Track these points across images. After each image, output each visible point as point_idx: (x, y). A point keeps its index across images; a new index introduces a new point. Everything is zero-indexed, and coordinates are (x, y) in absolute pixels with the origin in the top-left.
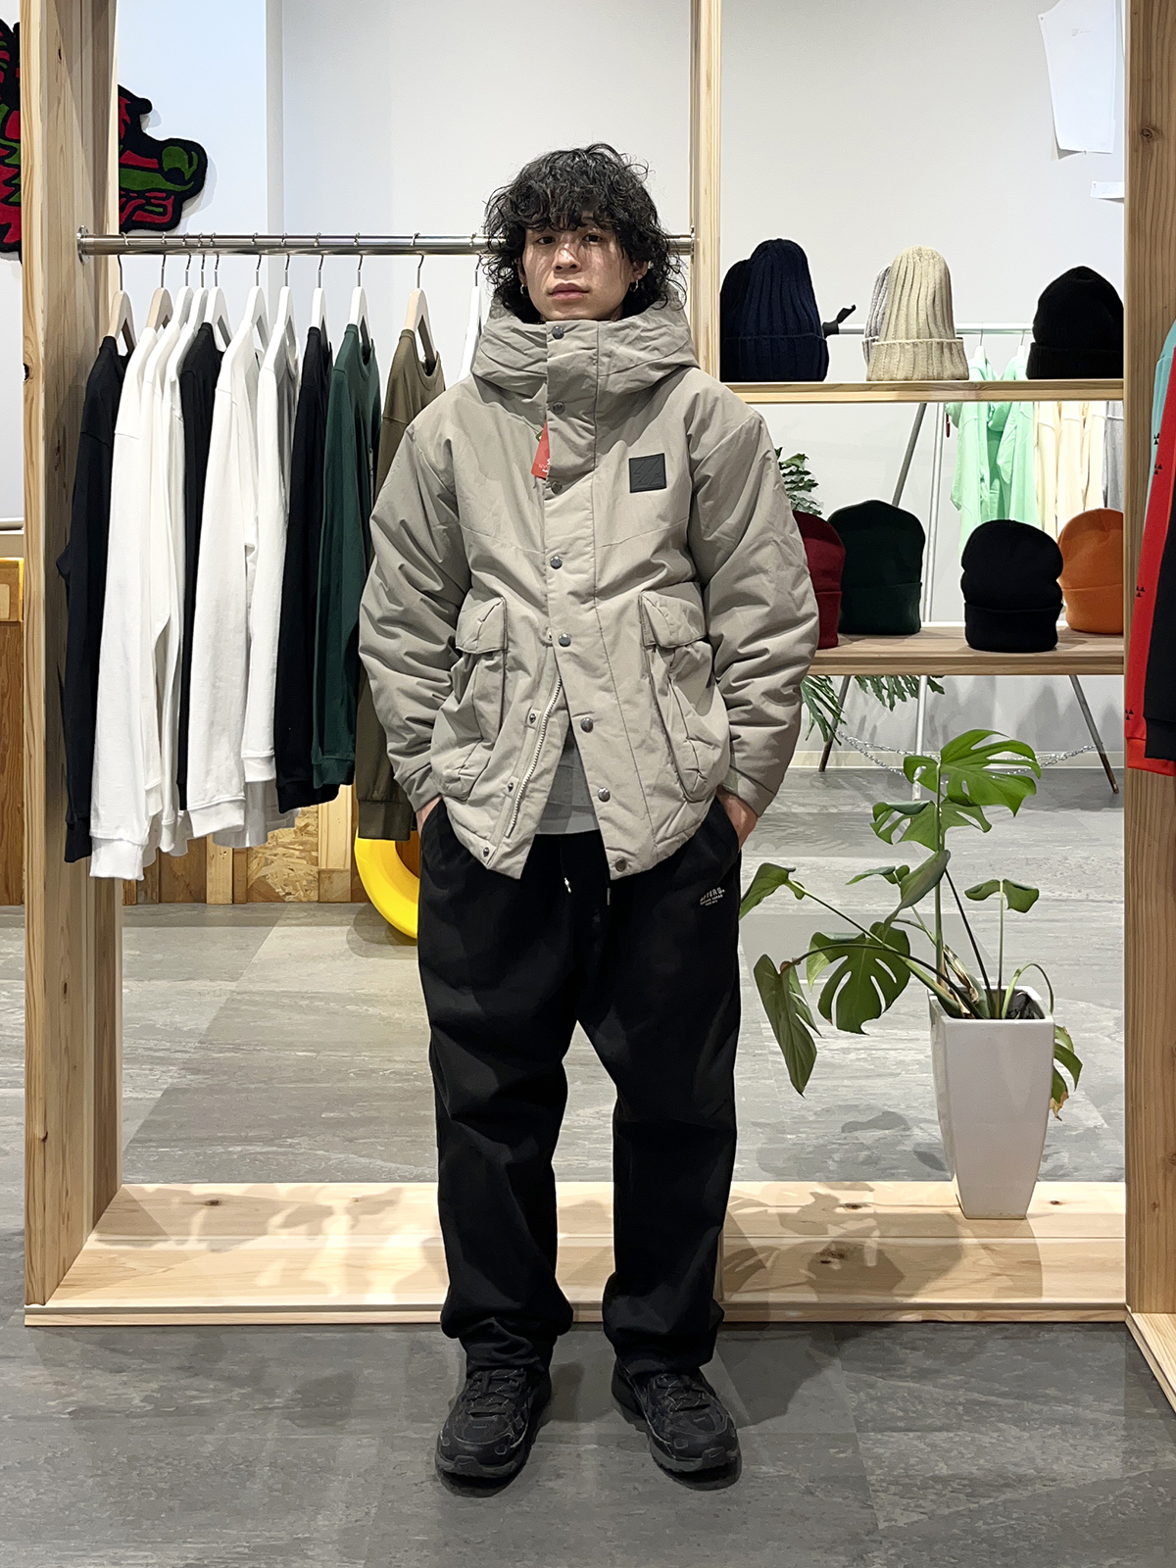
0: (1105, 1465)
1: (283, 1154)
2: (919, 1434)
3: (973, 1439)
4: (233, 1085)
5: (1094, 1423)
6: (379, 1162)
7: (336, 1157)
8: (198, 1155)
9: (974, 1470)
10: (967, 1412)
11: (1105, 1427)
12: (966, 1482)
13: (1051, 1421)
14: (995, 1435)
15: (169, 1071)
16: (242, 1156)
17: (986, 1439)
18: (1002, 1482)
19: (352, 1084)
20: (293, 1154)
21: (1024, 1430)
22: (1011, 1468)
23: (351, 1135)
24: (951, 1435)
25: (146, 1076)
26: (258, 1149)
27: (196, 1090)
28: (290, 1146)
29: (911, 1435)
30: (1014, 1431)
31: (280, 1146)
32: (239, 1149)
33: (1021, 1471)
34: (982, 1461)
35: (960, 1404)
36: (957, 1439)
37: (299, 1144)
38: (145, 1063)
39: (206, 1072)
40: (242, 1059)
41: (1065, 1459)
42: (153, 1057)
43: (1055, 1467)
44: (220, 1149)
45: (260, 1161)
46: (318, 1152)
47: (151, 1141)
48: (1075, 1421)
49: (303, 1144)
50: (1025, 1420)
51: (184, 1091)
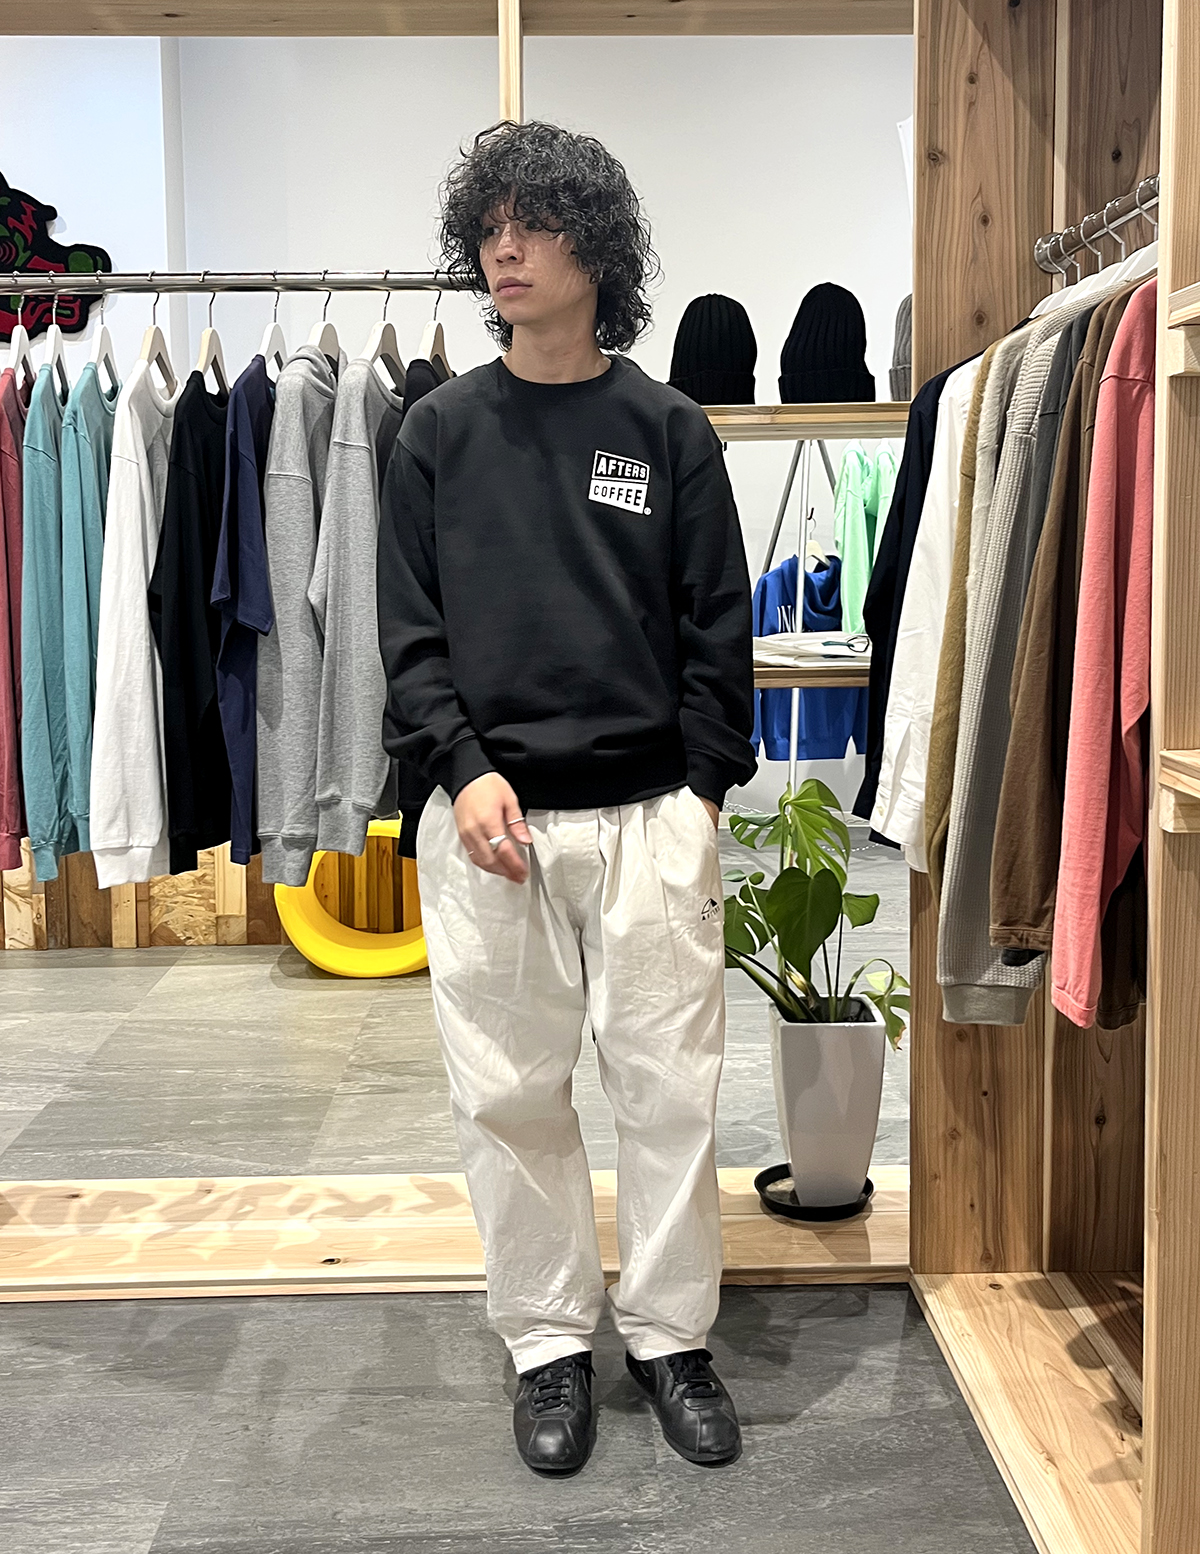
0: (875, 1406)
1: (148, 1155)
4: (112, 1098)
5: (870, 1370)
6: (238, 1161)
7: (198, 1157)
8: (70, 1157)
11: (878, 1373)
14: (777, 1381)
15: (55, 1088)
16: (111, 1158)
17: (768, 1385)
18: (776, 1420)
19: (223, 1096)
20: (159, 1155)
22: (787, 1408)
23: (215, 1139)
25: (32, 1092)
26: (127, 1152)
27: (78, 1104)
28: (158, 1148)
30: (794, 1376)
31: (147, 1149)
32: (109, 1152)
33: (796, 1411)
34: (760, 1404)
35: (747, 1354)
36: (741, 1384)
37: (166, 1147)
38: (33, 1081)
39: (87, 1088)
40: (124, 1077)
41: (838, 1400)
42: (41, 1077)
43: (829, 1408)
44: (91, 1152)
45: (127, 1162)
46: (183, 1154)
47: (27, 1146)
48: (851, 1368)
49: (170, 1146)
50: (806, 1368)
51: (63, 1104)
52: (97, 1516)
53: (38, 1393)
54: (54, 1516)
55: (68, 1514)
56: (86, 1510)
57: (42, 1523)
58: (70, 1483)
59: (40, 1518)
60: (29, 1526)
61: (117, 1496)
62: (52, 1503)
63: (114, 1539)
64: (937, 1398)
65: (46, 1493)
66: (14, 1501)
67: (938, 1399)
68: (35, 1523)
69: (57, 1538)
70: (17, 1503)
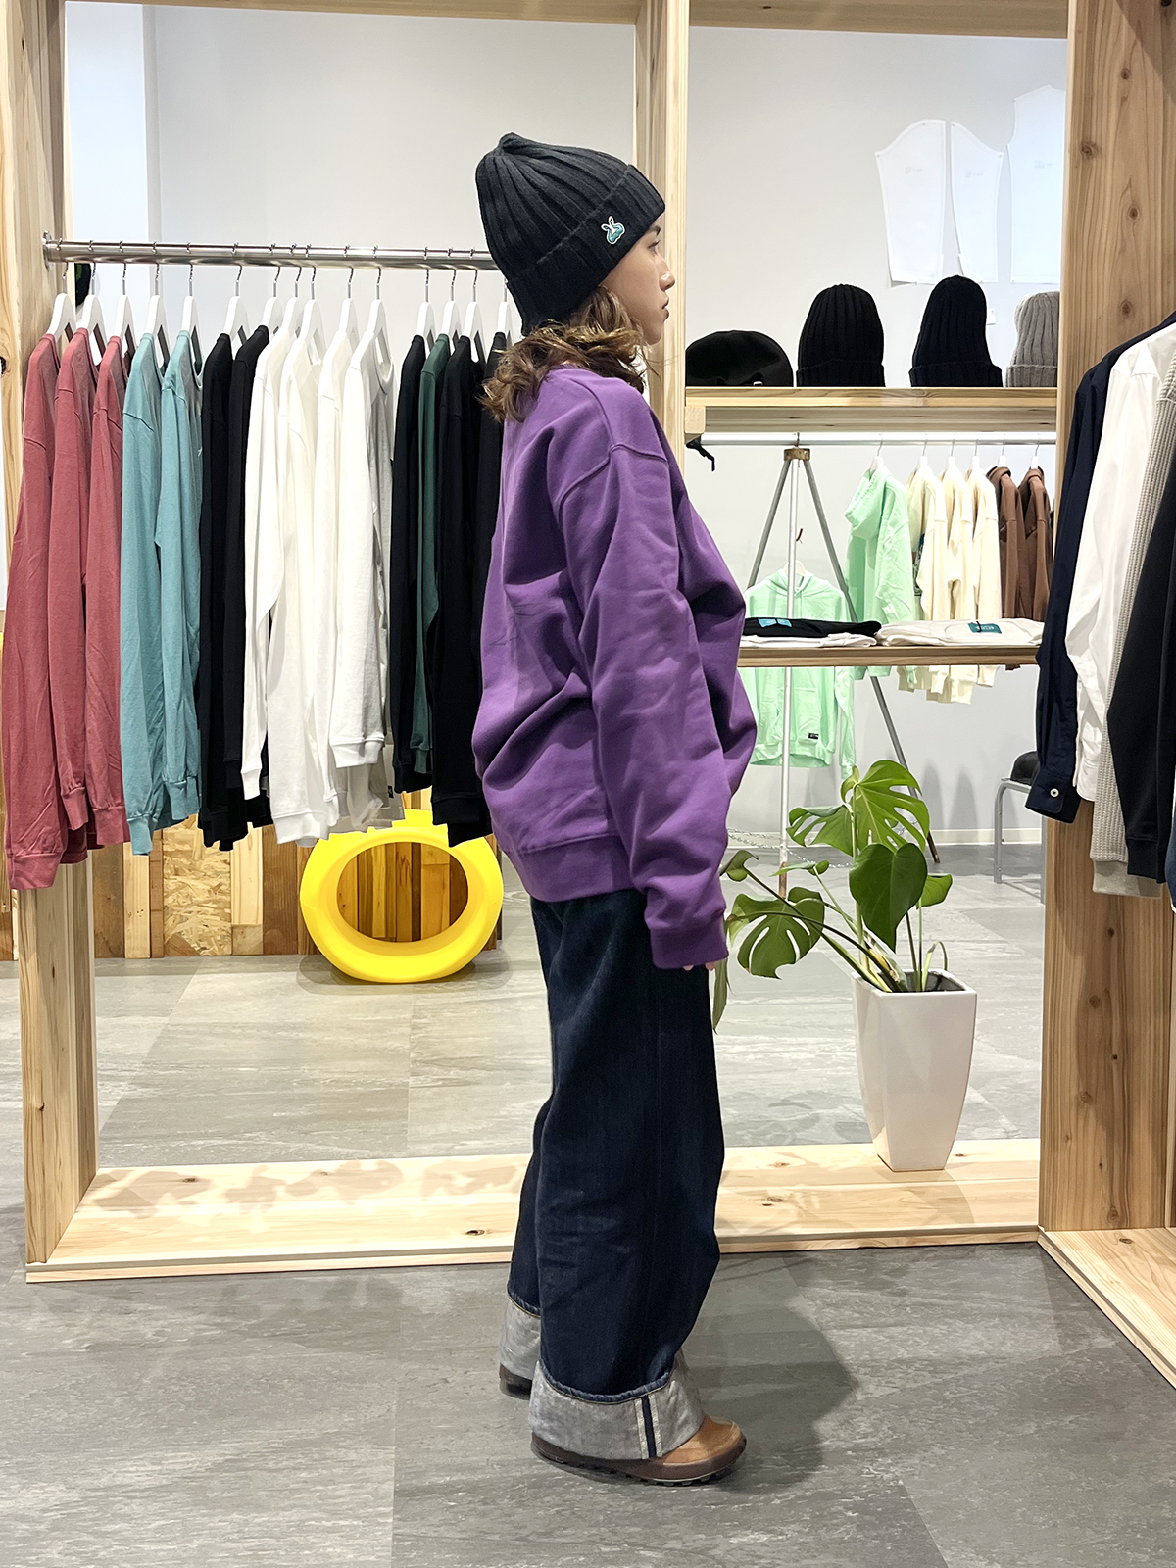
0: (1046, 1347)
2: (876, 1329)
3: (925, 1331)
5: (1028, 1316)
9: (931, 1353)
10: (915, 1312)
11: (1038, 1319)
12: (927, 1363)
13: (992, 1315)
14: (944, 1327)
17: (937, 1330)
18: (958, 1362)
20: (253, 1144)
21: (968, 1323)
22: (965, 1351)
24: (905, 1329)
29: (870, 1330)
30: (959, 1324)
33: (973, 1352)
34: (936, 1347)
35: (908, 1306)
36: (911, 1331)
37: (257, 1137)
40: (187, 1075)
41: (1009, 1343)
43: (1003, 1349)
44: (183, 1143)
48: (1011, 1315)
50: (967, 1316)
51: (137, 1100)
52: (329, 1461)
53: (222, 1356)
54: (285, 1463)
55: (299, 1461)
56: (316, 1456)
57: (276, 1470)
58: (290, 1434)
59: (271, 1465)
60: (264, 1473)
61: (341, 1443)
62: (277, 1451)
63: (354, 1481)
64: (1101, 1339)
65: (268, 1444)
66: (239, 1452)
67: (1102, 1341)
68: (270, 1470)
69: (297, 1483)
70: (244, 1453)
